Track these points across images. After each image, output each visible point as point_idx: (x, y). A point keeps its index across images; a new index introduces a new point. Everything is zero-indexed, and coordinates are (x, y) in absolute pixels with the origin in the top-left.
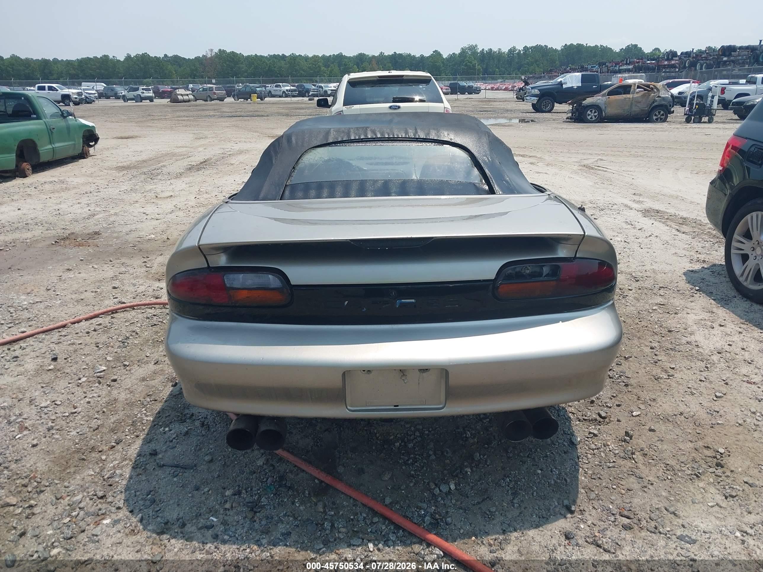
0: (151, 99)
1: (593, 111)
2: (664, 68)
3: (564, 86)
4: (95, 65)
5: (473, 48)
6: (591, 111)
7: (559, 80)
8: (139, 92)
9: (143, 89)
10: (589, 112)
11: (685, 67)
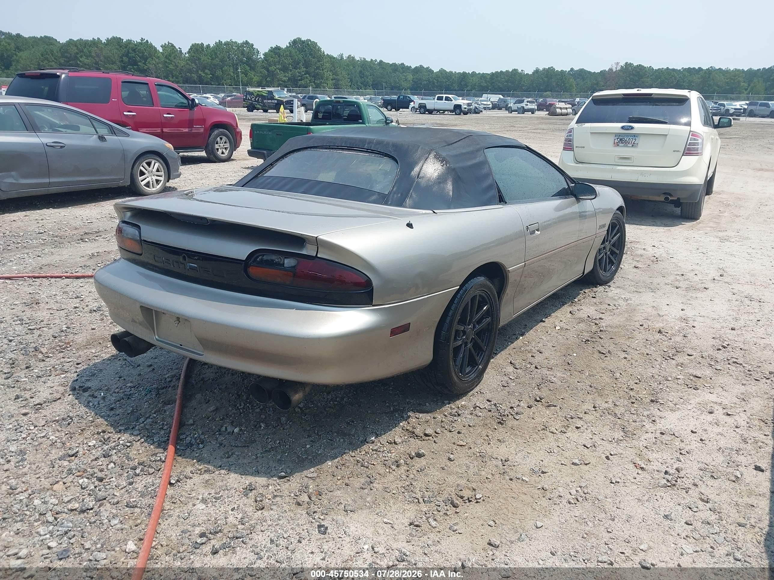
0: (532, 111)
4: (504, 78)
8: (523, 105)
9: (527, 102)
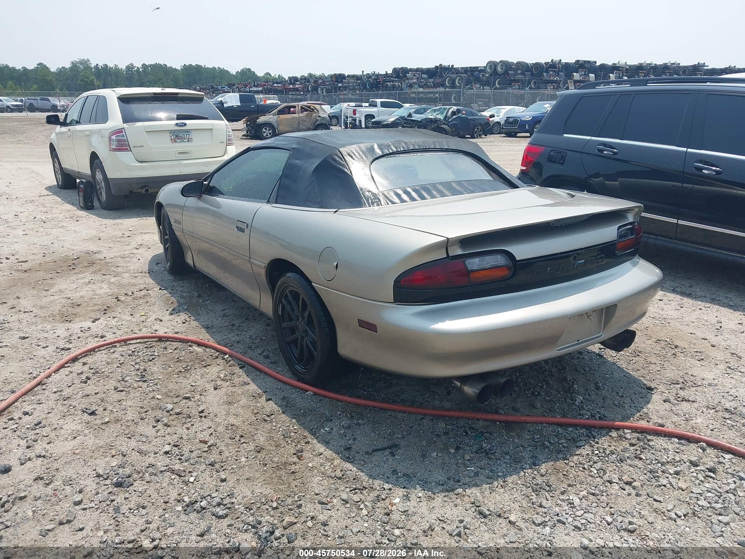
1: (268, 129)
2: (291, 91)
3: (225, 105)
5: (85, 63)
6: (266, 129)
7: (219, 99)
10: (264, 130)
11: (308, 91)
